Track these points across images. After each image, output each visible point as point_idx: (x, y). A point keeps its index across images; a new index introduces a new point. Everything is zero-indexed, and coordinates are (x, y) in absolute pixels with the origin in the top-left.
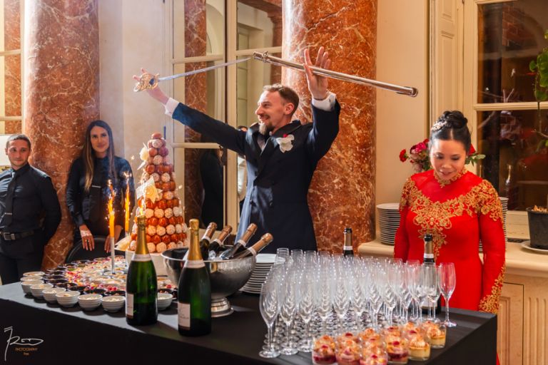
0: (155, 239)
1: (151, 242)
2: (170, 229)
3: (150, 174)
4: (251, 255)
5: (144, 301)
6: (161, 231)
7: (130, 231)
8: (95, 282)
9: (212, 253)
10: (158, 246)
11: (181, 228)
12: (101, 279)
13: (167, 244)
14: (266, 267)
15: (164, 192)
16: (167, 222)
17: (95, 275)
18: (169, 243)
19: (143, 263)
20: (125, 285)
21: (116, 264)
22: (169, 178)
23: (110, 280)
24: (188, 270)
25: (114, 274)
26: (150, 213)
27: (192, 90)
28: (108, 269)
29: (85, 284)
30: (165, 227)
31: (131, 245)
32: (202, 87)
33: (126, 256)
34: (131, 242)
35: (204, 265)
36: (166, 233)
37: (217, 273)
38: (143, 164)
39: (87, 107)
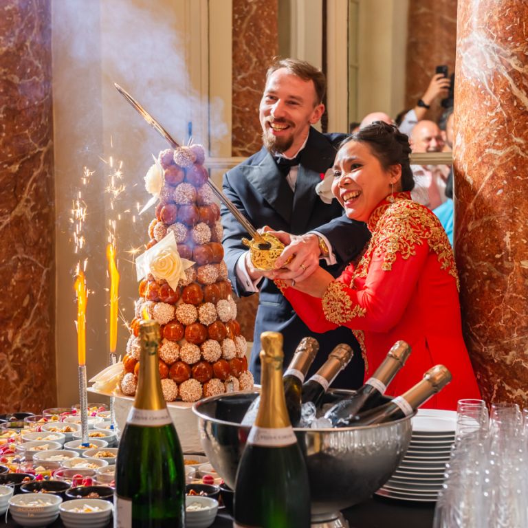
0: (176, 371)
1: (168, 377)
2: (212, 349)
3: (167, 226)
4: (399, 415)
5: (156, 513)
6: (190, 353)
7: (121, 350)
8: (47, 465)
9: (307, 409)
10: (183, 385)
11: (234, 347)
12: (59, 458)
13: (204, 383)
14: (442, 442)
15: (196, 267)
16: (204, 333)
17: (45, 447)
18: (207, 381)
19: (152, 429)
20: (113, 474)
21: (90, 422)
22: (209, 234)
23: (78, 462)
24: (256, 449)
25: (87, 445)
26: (164, 312)
27: (248, 44)
28: (74, 433)
29: (23, 468)
30: (199, 344)
31: (124, 383)
32: (269, 37)
33: (113, 406)
34: (123, 375)
35: (294, 440)
36: (202, 360)
37: (321, 456)
38: (151, 202)
39: (26, 81)
